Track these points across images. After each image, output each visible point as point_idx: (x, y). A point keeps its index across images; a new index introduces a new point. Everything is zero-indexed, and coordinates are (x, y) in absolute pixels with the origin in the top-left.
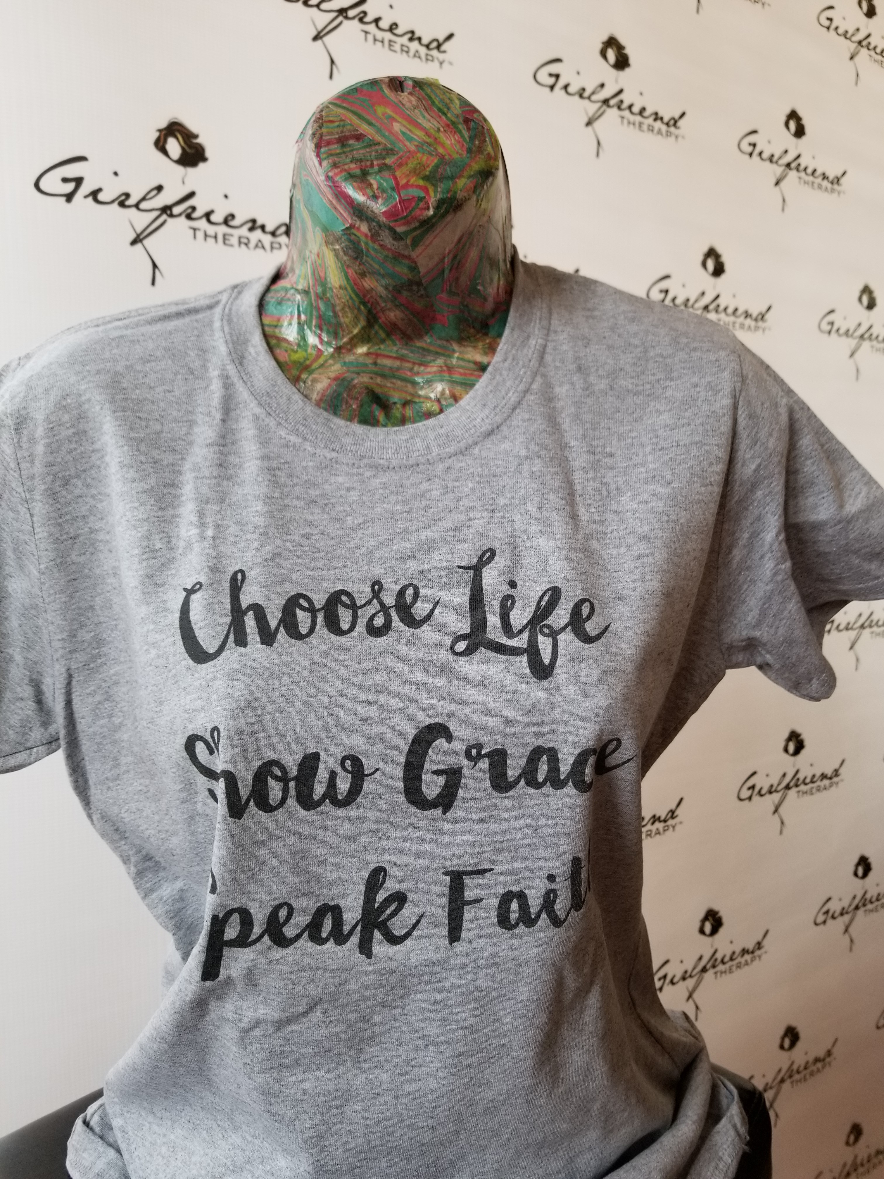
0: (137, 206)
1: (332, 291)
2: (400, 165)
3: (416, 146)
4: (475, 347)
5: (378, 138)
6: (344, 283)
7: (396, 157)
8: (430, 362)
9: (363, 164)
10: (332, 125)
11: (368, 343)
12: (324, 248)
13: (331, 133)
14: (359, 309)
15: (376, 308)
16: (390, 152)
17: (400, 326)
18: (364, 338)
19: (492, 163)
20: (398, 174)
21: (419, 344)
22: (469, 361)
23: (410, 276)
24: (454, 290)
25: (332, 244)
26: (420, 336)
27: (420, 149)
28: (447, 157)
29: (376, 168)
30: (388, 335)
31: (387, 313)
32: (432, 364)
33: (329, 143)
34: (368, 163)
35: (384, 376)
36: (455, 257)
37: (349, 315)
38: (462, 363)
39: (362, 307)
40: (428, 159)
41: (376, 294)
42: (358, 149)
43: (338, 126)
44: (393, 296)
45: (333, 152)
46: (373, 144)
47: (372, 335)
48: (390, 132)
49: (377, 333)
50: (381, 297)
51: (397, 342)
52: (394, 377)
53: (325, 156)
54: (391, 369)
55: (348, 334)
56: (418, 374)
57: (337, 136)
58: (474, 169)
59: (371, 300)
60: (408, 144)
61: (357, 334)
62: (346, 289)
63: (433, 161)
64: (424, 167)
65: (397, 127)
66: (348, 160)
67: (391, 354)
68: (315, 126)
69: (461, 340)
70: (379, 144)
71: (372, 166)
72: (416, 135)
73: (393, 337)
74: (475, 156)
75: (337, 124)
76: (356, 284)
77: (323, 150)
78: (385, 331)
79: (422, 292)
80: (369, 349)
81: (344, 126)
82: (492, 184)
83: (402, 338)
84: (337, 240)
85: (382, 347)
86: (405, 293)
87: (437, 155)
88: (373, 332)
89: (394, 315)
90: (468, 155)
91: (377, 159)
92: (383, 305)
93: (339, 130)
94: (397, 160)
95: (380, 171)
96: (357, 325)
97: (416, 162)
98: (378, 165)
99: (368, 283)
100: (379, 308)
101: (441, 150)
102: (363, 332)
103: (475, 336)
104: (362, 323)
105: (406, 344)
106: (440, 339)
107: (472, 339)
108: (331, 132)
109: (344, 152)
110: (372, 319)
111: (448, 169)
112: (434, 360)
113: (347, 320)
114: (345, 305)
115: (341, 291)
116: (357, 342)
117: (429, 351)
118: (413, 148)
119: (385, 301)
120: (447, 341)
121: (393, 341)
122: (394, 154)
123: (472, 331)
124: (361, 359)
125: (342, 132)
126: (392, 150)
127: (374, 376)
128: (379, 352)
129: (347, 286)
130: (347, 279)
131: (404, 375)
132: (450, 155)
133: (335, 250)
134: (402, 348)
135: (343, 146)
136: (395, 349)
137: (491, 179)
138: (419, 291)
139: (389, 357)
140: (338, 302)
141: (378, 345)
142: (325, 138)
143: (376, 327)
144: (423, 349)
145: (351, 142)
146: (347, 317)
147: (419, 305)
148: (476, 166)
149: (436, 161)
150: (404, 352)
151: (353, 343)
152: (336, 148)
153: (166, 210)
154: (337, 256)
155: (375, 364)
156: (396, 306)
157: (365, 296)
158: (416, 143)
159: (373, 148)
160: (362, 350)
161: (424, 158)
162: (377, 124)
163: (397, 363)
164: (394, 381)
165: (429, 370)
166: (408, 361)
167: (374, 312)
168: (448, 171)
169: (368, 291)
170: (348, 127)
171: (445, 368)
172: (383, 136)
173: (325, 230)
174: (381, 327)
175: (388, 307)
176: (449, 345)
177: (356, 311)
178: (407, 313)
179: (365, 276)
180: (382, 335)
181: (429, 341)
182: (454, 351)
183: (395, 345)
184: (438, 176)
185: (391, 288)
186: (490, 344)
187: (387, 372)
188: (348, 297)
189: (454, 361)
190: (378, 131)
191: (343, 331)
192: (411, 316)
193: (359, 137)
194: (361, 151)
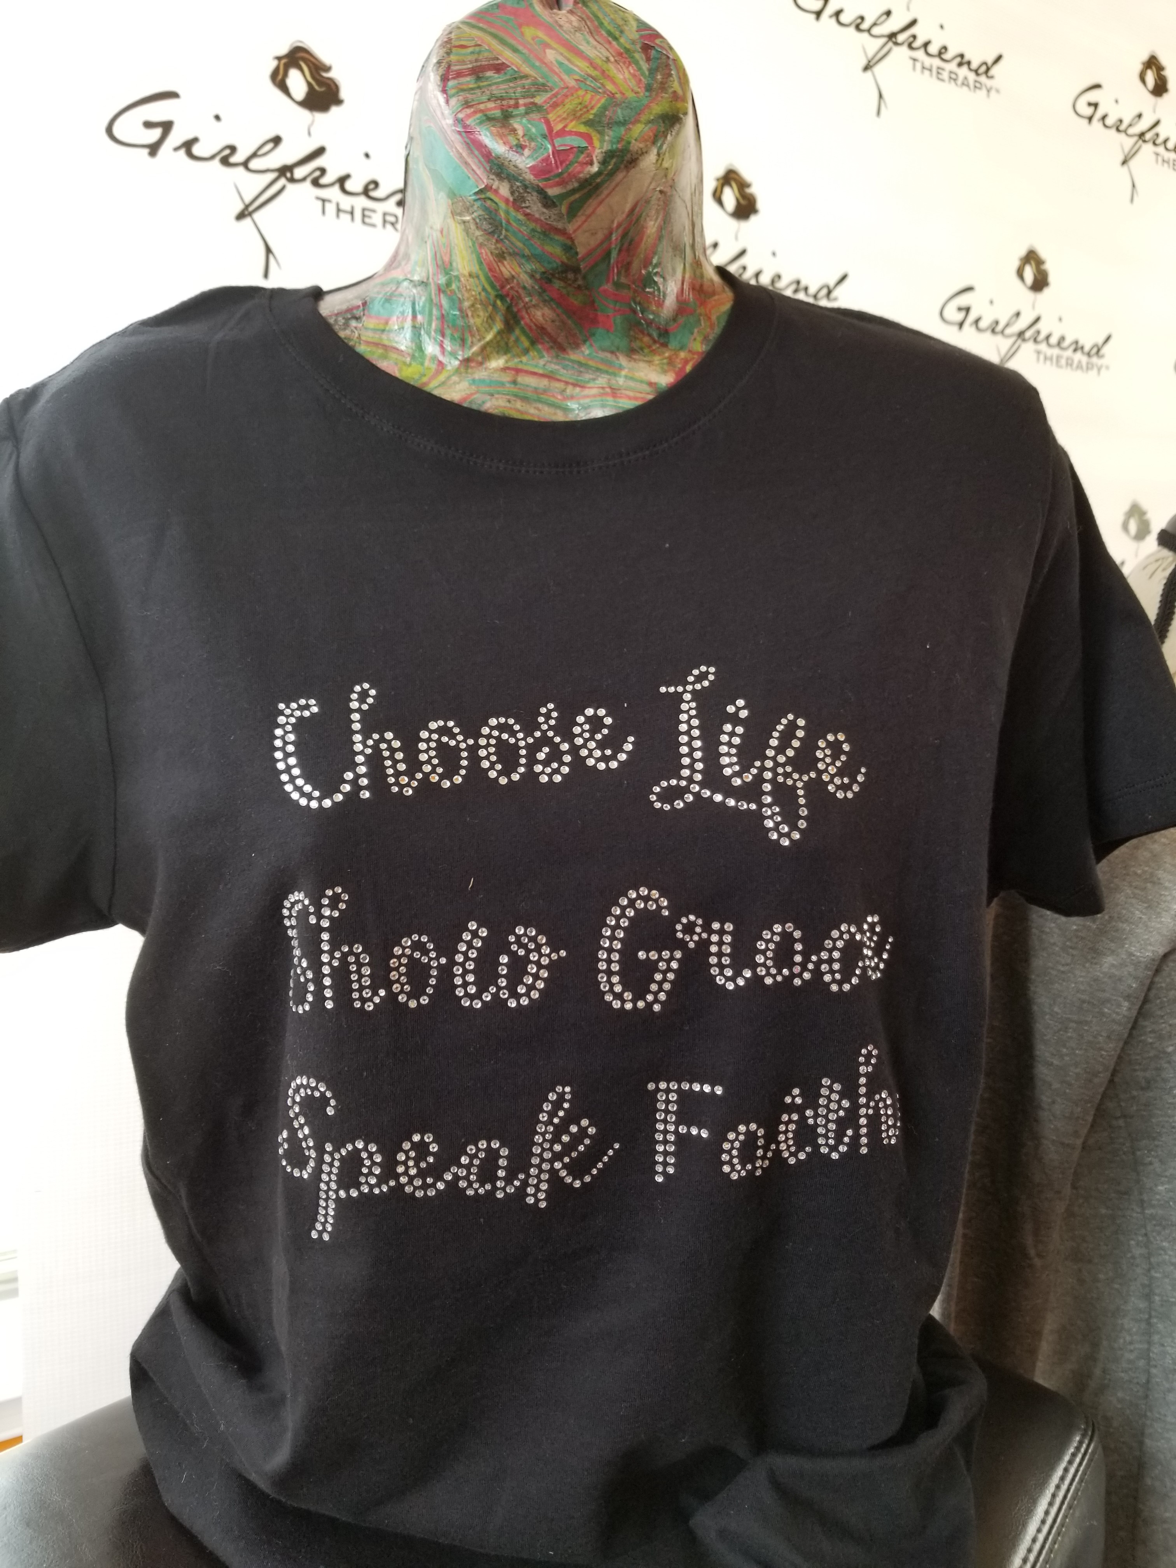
0: (245, 164)
1: (460, 281)
2: (555, 105)
3: (577, 80)
4: (650, 362)
5: (526, 69)
6: (475, 269)
7: (549, 95)
8: (588, 382)
9: (505, 103)
10: (463, 51)
11: (505, 353)
12: (450, 221)
13: (463, 62)
14: (494, 305)
15: (517, 304)
16: (542, 88)
17: (549, 329)
18: (501, 346)
19: (679, 105)
20: (551, 117)
21: (574, 356)
22: (642, 382)
23: (566, 261)
24: (623, 280)
25: (460, 214)
26: (576, 346)
27: (582, 85)
28: (618, 96)
29: (522, 109)
30: (533, 343)
31: (532, 310)
32: (591, 385)
33: (459, 74)
34: (512, 102)
35: (525, 399)
36: (625, 235)
37: (481, 313)
38: (631, 384)
39: (499, 302)
40: (592, 98)
41: (518, 284)
42: (496, 82)
43: (472, 53)
44: (541, 287)
45: (465, 87)
46: (518, 77)
47: (511, 343)
48: (542, 61)
49: (517, 340)
50: (524, 288)
51: (545, 354)
52: (539, 401)
53: (454, 91)
54: (536, 390)
55: (479, 340)
56: (572, 397)
57: (470, 66)
58: (654, 112)
59: (512, 293)
60: (565, 77)
61: (491, 341)
62: (478, 277)
63: (599, 100)
64: (587, 108)
65: (551, 55)
66: (484, 98)
67: (536, 370)
68: (442, 52)
69: (631, 352)
70: (526, 77)
71: (516, 106)
72: (577, 66)
73: (540, 347)
74: (657, 95)
75: (470, 50)
76: (490, 270)
77: (451, 84)
78: (528, 337)
79: (580, 282)
80: (507, 362)
81: (479, 53)
82: (678, 134)
83: (552, 347)
84: (467, 209)
85: (524, 359)
86: (557, 284)
87: (604, 93)
88: (513, 338)
89: (542, 314)
90: (647, 94)
91: (524, 97)
92: (527, 299)
93: (475, 56)
94: (551, 98)
95: (527, 113)
96: (491, 328)
97: (577, 101)
98: (525, 105)
99: (508, 268)
100: (521, 305)
101: (610, 87)
102: (499, 338)
103: (649, 347)
104: (498, 326)
105: (557, 356)
106: (604, 350)
107: (646, 351)
108: (465, 59)
109: (479, 88)
110: (512, 320)
111: (619, 111)
112: (594, 379)
113: (478, 321)
114: (476, 299)
115: (471, 280)
116: (491, 353)
117: (586, 366)
118: (572, 83)
119: (530, 295)
120: (612, 352)
121: (539, 352)
122: (547, 91)
123: (646, 339)
124: (496, 376)
125: (476, 61)
126: (544, 85)
127: (513, 398)
128: (520, 366)
129: (480, 273)
130: (480, 263)
131: (552, 399)
132: (623, 94)
133: (464, 222)
134: (550, 362)
135: (479, 78)
136: (542, 362)
137: (676, 127)
138: (576, 280)
139: (534, 374)
140: (466, 295)
141: (518, 356)
142: (454, 68)
143: (517, 332)
144: (580, 364)
145: (489, 74)
146: (478, 316)
147: (576, 300)
148: (658, 108)
149: (603, 101)
150: (553, 367)
151: (485, 353)
152: (468, 81)
153: (285, 171)
154: (467, 231)
155: (515, 382)
156: (545, 301)
157: (502, 287)
158: (577, 77)
159: (519, 82)
160: (497, 363)
161: (588, 96)
162: (525, 51)
163: (544, 383)
164: (540, 406)
165: (587, 392)
166: (559, 380)
167: (515, 310)
168: (620, 114)
169: (507, 280)
170: (486, 54)
171: (608, 390)
172: (532, 66)
173: (452, 195)
174: (524, 332)
175: (534, 302)
176: (614, 358)
177: (490, 308)
178: (560, 311)
179: (504, 258)
180: (526, 343)
181: (587, 352)
182: (621, 368)
183: (542, 357)
184: (605, 120)
185: (538, 276)
186: (670, 358)
187: (529, 394)
188: (480, 289)
189: (621, 381)
190: (526, 60)
191: (473, 336)
192: (564, 317)
193: (499, 68)
194: (503, 87)
